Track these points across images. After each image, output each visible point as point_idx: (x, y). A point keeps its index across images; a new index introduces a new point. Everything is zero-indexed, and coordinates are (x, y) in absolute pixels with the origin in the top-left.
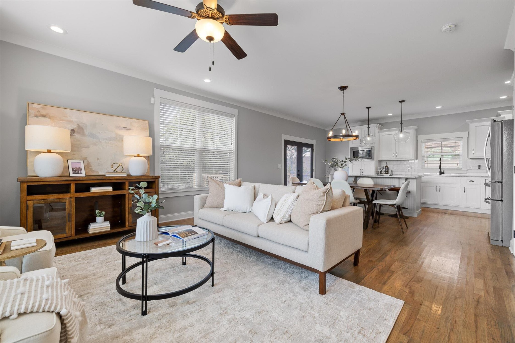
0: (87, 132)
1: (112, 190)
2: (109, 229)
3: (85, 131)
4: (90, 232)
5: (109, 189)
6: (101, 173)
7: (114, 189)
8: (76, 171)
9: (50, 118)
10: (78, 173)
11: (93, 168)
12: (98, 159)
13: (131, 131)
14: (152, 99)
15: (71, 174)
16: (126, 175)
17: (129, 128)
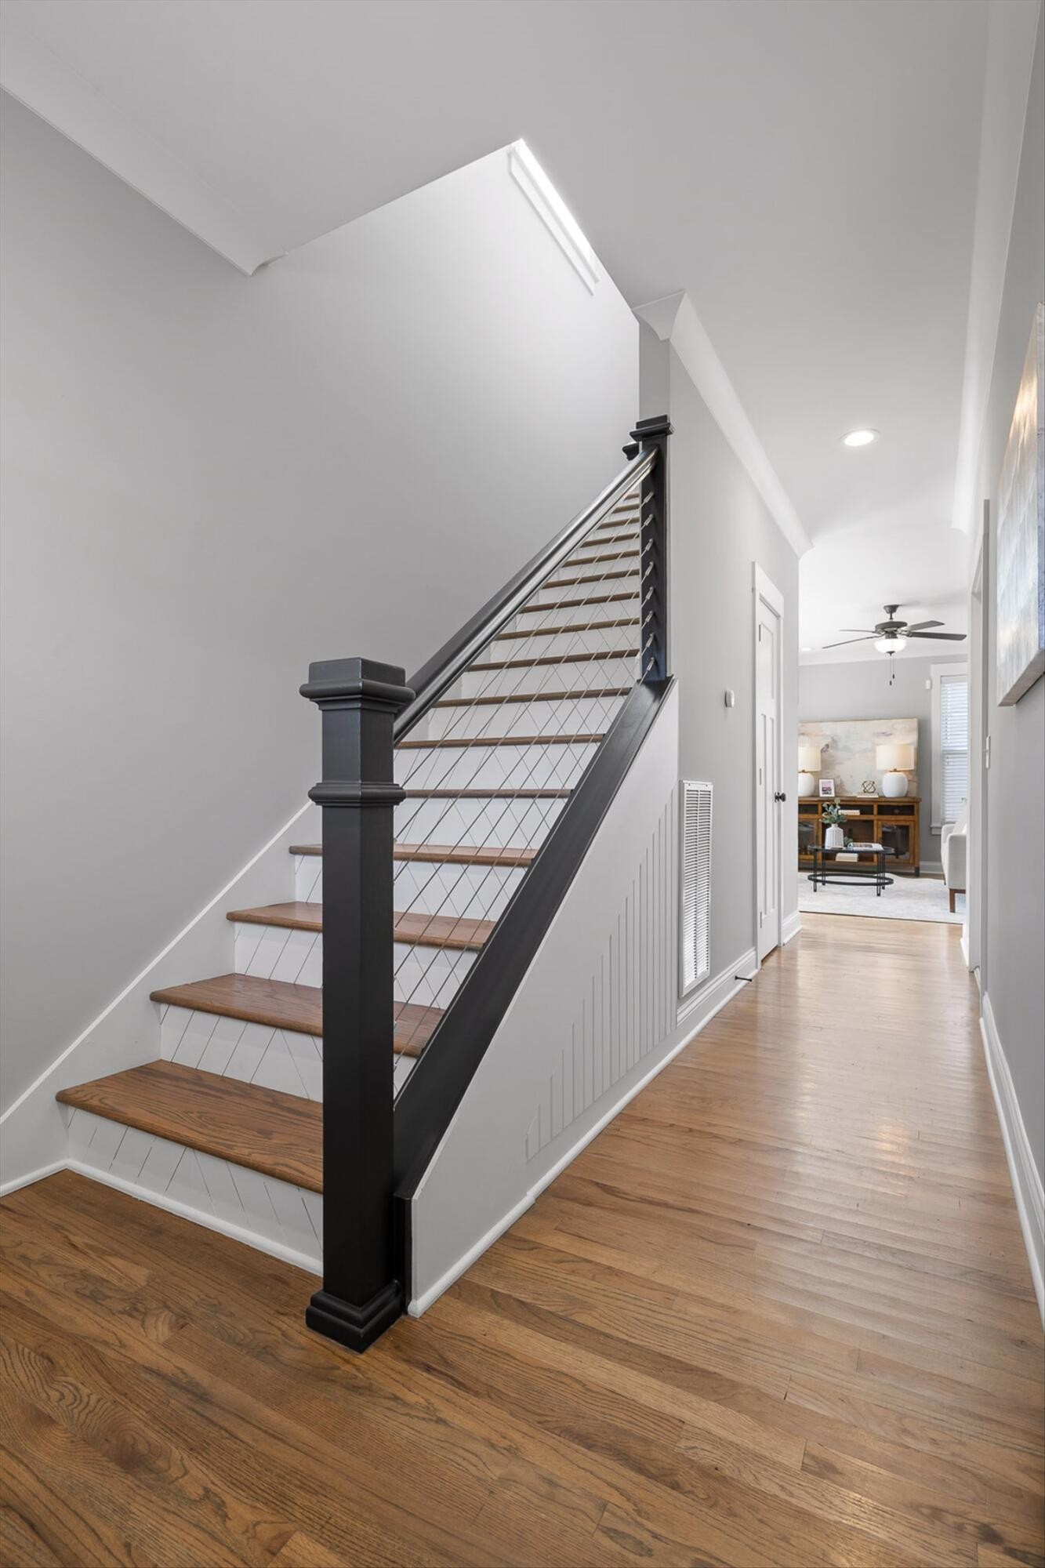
0: (841, 745)
1: (859, 814)
2: (856, 861)
3: (839, 744)
4: (837, 860)
5: (857, 812)
6: (854, 795)
7: (861, 813)
8: (825, 790)
9: (807, 735)
10: (827, 793)
11: (847, 788)
12: (851, 777)
13: (891, 737)
14: (928, 682)
15: (821, 795)
16: (877, 796)
17: (889, 733)
